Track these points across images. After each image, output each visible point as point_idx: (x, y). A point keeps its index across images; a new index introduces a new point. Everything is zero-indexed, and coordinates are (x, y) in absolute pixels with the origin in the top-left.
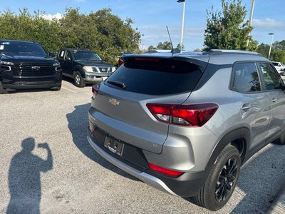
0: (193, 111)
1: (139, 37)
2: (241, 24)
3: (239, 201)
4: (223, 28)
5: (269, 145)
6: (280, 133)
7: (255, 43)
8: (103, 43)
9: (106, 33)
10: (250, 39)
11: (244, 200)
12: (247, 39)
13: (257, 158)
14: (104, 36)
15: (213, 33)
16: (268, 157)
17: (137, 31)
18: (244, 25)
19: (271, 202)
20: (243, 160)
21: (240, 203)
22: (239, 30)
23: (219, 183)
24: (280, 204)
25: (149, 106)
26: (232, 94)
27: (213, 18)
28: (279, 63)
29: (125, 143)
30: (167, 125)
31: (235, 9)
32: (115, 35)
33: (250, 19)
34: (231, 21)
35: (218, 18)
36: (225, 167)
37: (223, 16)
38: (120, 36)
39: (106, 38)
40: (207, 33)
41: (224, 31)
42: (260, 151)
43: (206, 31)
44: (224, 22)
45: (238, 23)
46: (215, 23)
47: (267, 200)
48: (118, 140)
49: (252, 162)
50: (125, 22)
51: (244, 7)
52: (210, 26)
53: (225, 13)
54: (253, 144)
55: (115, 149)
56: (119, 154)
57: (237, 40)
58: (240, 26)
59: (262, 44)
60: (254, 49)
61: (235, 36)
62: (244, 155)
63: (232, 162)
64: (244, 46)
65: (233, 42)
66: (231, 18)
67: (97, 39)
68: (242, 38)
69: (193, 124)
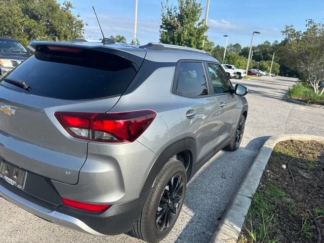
0: (121, 122)
1: (82, 26)
2: (197, 23)
3: (186, 224)
4: (179, 25)
5: (220, 152)
6: (229, 139)
7: (211, 44)
8: (31, 29)
9: (35, 17)
10: (206, 40)
11: (191, 221)
12: (202, 39)
13: (208, 168)
14: (33, 20)
15: (169, 30)
16: (219, 166)
17: (78, 19)
18: (199, 24)
19: (219, 219)
20: (190, 174)
21: (187, 226)
22: (195, 29)
23: (160, 209)
24: (227, 221)
25: (59, 116)
26: (175, 98)
27: (168, 12)
28: (233, 66)
29: (28, 171)
30: (86, 142)
31: (191, 6)
32: (48, 21)
33: (206, 18)
34: (187, 17)
35: (174, 14)
36: (167, 188)
37: (178, 11)
38: (56, 23)
39: (36, 24)
40: (162, 30)
41: (180, 29)
42: (211, 160)
43: (161, 27)
44: (180, 18)
45: (194, 21)
46: (171, 19)
47: (215, 218)
48: (18, 167)
49: (202, 174)
50: (62, 6)
51: (200, 5)
52: (165, 22)
53: (181, 8)
54: (200, 156)
55: (14, 179)
56: (19, 187)
57: (193, 39)
58: (196, 25)
59: (218, 46)
60: (210, 50)
61: (191, 35)
62: (190, 168)
63: (176, 180)
64: (201, 47)
65: (189, 41)
66: (187, 15)
67: (22, 24)
68: (198, 38)
69: (121, 140)
